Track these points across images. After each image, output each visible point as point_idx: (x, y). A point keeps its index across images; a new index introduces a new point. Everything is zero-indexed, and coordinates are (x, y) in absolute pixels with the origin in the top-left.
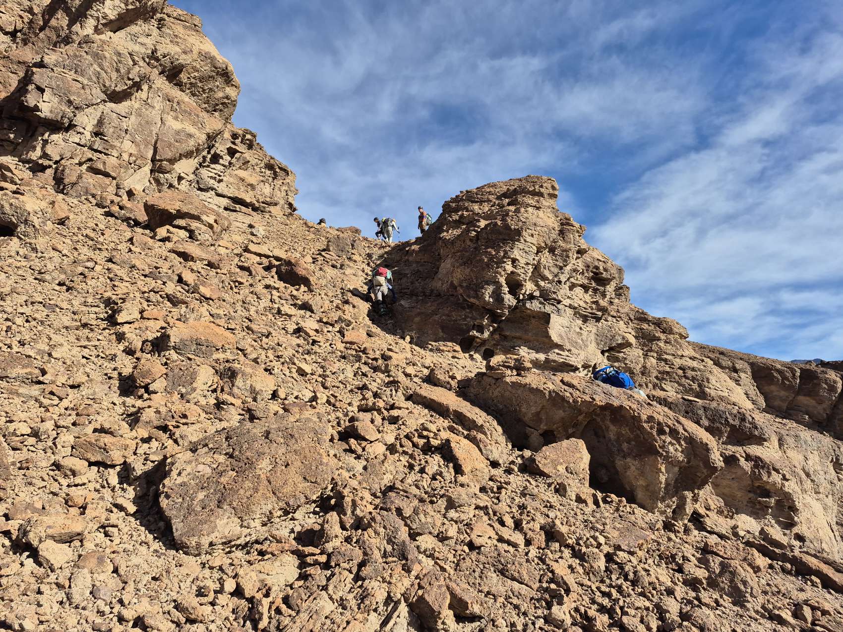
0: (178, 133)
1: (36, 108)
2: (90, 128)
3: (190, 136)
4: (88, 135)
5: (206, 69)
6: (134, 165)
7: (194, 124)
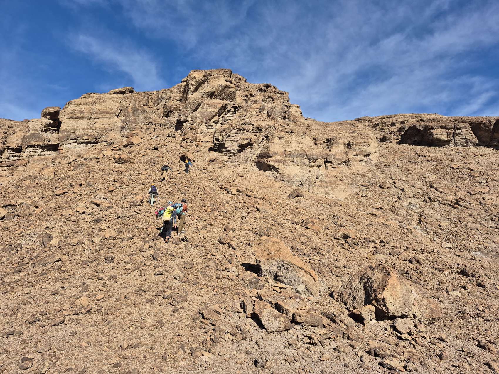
0: (210, 112)
1: (180, 120)
2: (190, 120)
3: (213, 112)
4: (190, 121)
5: (220, 89)
6: (200, 124)
7: (214, 108)
